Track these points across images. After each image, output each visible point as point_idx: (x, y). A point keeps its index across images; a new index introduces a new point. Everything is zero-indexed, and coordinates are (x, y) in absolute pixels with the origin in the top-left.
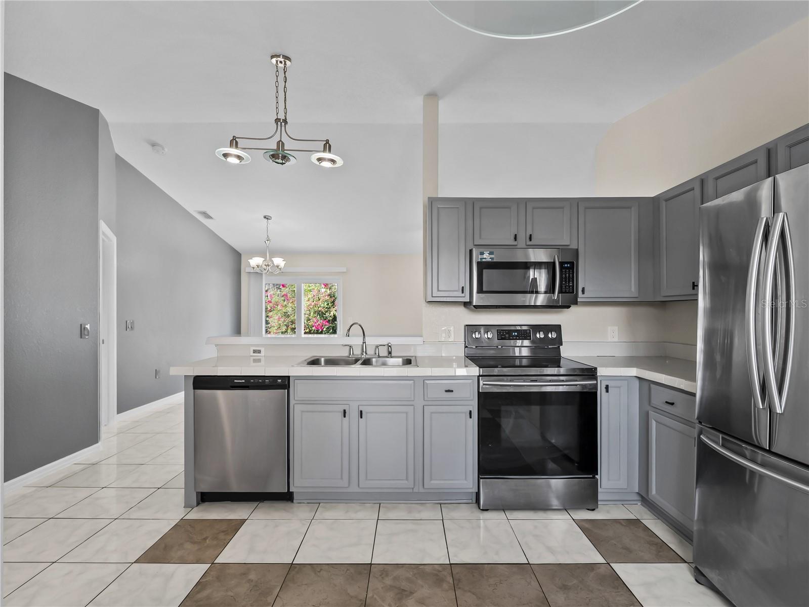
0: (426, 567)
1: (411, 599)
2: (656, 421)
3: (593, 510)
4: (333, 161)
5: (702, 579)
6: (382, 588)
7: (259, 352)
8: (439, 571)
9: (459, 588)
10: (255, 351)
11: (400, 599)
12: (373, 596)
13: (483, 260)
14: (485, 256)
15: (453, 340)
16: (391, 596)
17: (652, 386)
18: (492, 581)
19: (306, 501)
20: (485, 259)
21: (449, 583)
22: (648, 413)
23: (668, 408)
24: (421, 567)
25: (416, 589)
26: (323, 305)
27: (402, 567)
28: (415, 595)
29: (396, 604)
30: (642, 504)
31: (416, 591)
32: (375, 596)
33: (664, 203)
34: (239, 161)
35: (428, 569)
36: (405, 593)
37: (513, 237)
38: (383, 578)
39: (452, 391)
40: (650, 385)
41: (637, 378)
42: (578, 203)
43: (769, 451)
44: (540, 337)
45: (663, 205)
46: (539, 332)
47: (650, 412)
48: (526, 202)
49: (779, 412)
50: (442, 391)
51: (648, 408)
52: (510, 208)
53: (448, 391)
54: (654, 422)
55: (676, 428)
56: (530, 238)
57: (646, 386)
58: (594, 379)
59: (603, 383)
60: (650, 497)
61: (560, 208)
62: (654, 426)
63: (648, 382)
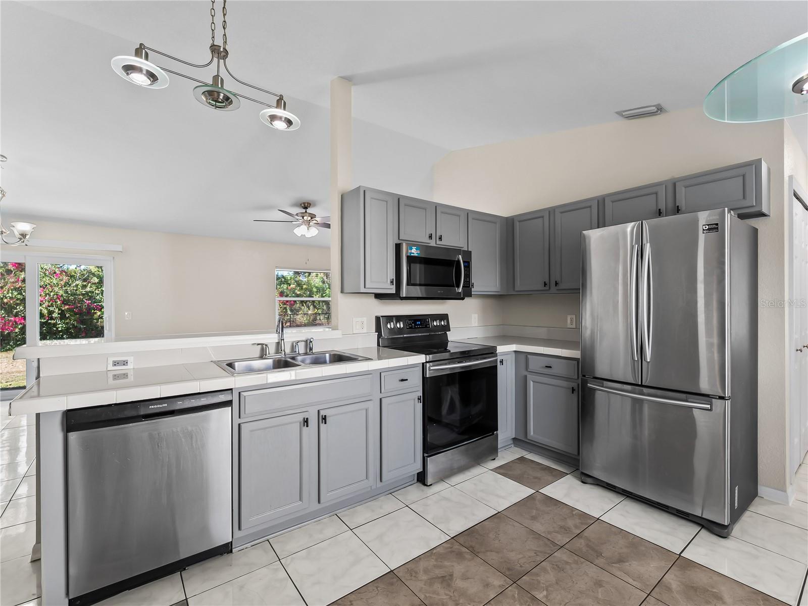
0: (438, 549)
1: (456, 580)
2: (533, 382)
3: (494, 459)
4: (289, 122)
5: (589, 480)
6: (425, 585)
7: (125, 363)
8: (451, 548)
9: (478, 553)
10: (116, 363)
11: (449, 585)
12: (425, 596)
13: (412, 255)
14: (413, 251)
15: (365, 332)
16: (439, 587)
17: (529, 356)
18: (492, 535)
19: (249, 545)
20: (413, 253)
21: (468, 553)
22: (526, 377)
23: (547, 371)
24: (435, 551)
25: (451, 571)
26: (10, 295)
27: (420, 559)
28: (454, 575)
29: (450, 591)
30: (514, 446)
31: (453, 572)
32: (428, 595)
33: (518, 223)
34: (149, 82)
35: (440, 550)
36: (447, 578)
37: (428, 236)
38: (415, 577)
39: (407, 380)
40: (527, 356)
41: (515, 351)
42: (468, 214)
43: (642, 386)
44: (437, 325)
45: (517, 225)
46: (436, 320)
47: (528, 376)
48: (436, 206)
49: (648, 361)
50: (398, 380)
51: (526, 373)
52: (426, 210)
53: (402, 380)
54: (532, 382)
55: (553, 383)
56: (440, 238)
57: (523, 357)
58: (496, 356)
59: (499, 358)
60: (528, 438)
61: (458, 216)
62: (531, 386)
63: (525, 354)
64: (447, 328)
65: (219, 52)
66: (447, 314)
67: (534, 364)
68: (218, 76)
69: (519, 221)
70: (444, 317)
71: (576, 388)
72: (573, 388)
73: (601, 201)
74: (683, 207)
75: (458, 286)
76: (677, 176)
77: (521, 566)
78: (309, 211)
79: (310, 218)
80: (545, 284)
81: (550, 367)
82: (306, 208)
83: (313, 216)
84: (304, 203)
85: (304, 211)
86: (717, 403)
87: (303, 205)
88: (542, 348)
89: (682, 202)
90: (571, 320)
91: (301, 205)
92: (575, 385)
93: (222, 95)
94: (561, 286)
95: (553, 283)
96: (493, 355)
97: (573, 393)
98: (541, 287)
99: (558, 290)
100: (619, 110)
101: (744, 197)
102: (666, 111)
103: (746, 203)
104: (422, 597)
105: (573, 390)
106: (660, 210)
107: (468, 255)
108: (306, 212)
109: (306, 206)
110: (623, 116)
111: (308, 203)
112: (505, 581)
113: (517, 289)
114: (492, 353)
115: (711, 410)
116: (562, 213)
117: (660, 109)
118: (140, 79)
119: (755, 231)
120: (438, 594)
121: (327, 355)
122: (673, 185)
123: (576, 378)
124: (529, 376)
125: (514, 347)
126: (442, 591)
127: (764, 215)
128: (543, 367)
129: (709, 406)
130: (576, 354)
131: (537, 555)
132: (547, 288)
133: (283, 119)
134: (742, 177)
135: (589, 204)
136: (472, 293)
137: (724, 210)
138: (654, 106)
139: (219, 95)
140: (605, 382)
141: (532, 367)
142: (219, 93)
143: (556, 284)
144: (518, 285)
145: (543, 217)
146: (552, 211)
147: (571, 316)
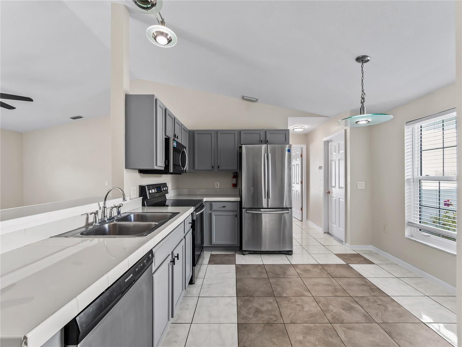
1: (261, 308)
5: (246, 253)
6: (255, 318)
8: (242, 300)
9: (253, 295)
11: (262, 312)
15: (136, 197)
16: (260, 315)
18: (247, 287)
20: (175, 145)
21: (249, 298)
23: (224, 209)
28: (258, 308)
29: (265, 313)
31: (256, 307)
32: (262, 320)
35: (240, 304)
36: (258, 310)
37: (173, 135)
38: (248, 319)
40: (211, 203)
41: (205, 202)
42: (182, 125)
43: (268, 208)
44: (165, 190)
46: (164, 187)
47: (212, 213)
50: (188, 224)
51: (211, 212)
52: (172, 119)
54: (214, 216)
55: (227, 215)
56: (177, 137)
57: (208, 204)
60: (212, 244)
61: (179, 125)
62: (214, 217)
63: (210, 202)
66: (166, 183)
67: (215, 206)
69: (197, 134)
70: (166, 185)
73: (239, 132)
74: (269, 141)
77: (269, 291)
80: (213, 167)
81: (225, 207)
86: (290, 210)
88: (220, 198)
89: (268, 139)
92: (236, 213)
94: (221, 168)
95: (216, 167)
98: (210, 168)
99: (219, 170)
101: (285, 141)
103: (286, 143)
104: (261, 322)
105: (235, 216)
106: (262, 140)
107: (185, 148)
112: (272, 298)
116: (222, 133)
120: (264, 317)
121: (132, 216)
122: (265, 132)
123: (237, 210)
124: (213, 213)
125: (205, 199)
126: (263, 315)
128: (221, 208)
129: (289, 212)
130: (237, 199)
131: (267, 285)
132: (214, 169)
133: (168, 37)
134: (285, 134)
135: (233, 132)
138: (255, 99)
140: (254, 209)
141: (213, 208)
143: (219, 167)
144: (196, 167)
145: (211, 134)
146: (217, 132)
147: (217, 183)
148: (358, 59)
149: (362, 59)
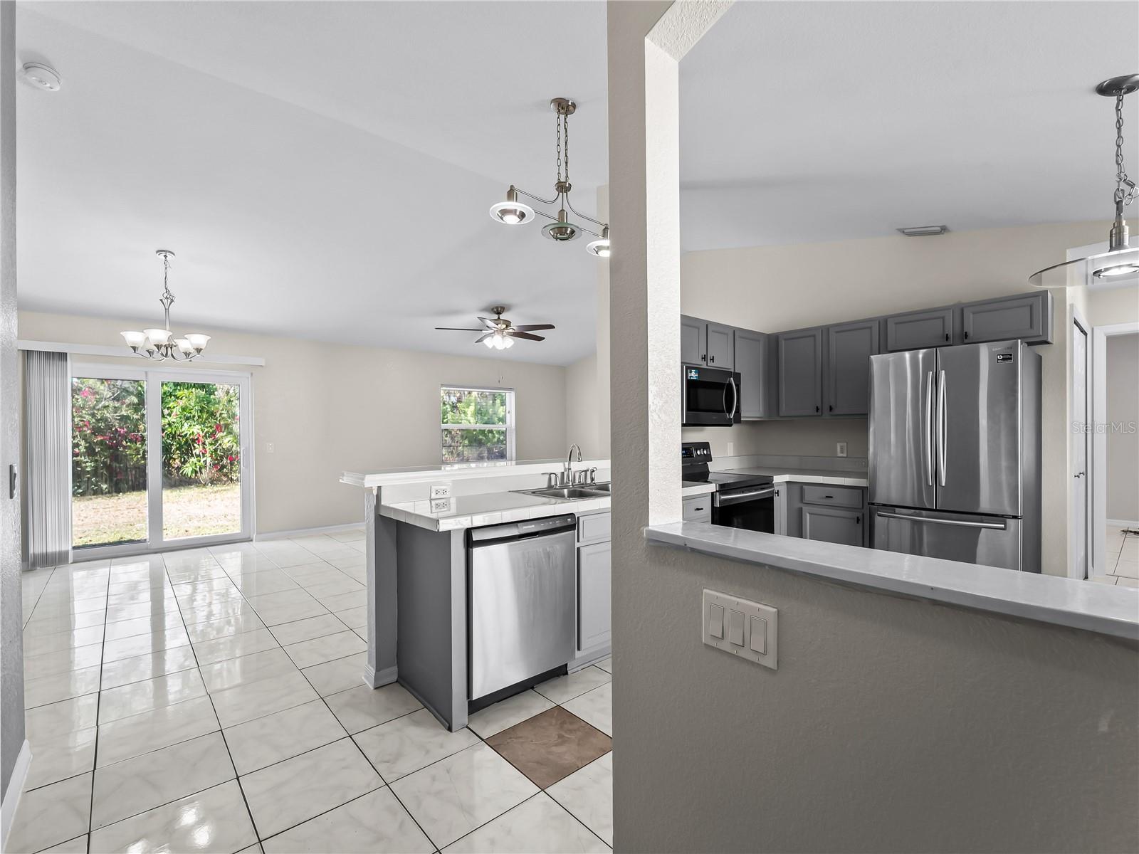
2: (810, 514)
10: (437, 492)
13: (691, 378)
14: (693, 375)
17: (805, 487)
22: (801, 510)
23: (828, 502)
34: (520, 220)
37: (702, 358)
39: (702, 509)
40: (802, 487)
41: (787, 482)
42: (735, 331)
43: (936, 510)
44: (701, 454)
45: (783, 343)
46: (700, 449)
47: (803, 508)
48: (708, 325)
49: (943, 485)
50: (694, 510)
51: (801, 505)
52: (699, 329)
53: (698, 509)
54: (808, 515)
55: (837, 515)
56: (712, 360)
57: (797, 488)
58: (773, 486)
59: (776, 489)
61: (725, 334)
62: (807, 518)
63: (800, 485)
64: (709, 458)
65: (563, 187)
66: (708, 443)
67: (810, 495)
68: (563, 210)
69: (785, 340)
70: (705, 446)
71: (861, 518)
72: (858, 518)
73: (883, 322)
74: (971, 333)
75: (729, 411)
76: (965, 300)
78: (502, 317)
79: (504, 326)
80: (817, 409)
81: (831, 497)
82: (499, 313)
83: (508, 324)
84: (497, 308)
85: (496, 317)
86: (1011, 522)
87: (495, 310)
88: (821, 477)
89: (970, 327)
90: (842, 448)
91: (493, 309)
92: (860, 515)
93: (569, 229)
94: (836, 411)
95: (826, 408)
96: (768, 485)
97: (858, 522)
98: (812, 411)
99: (831, 415)
100: (901, 227)
102: (949, 231)
103: (1033, 332)
105: (858, 520)
106: (947, 335)
107: (737, 377)
108: (499, 318)
109: (499, 310)
110: (903, 232)
111: (501, 307)
113: (781, 414)
114: (768, 484)
115: (1004, 529)
116: (837, 332)
117: (944, 229)
118: (511, 220)
119: (1040, 358)
122: (961, 310)
123: (861, 507)
124: (805, 508)
125: (787, 478)
127: (1047, 343)
128: (823, 498)
129: (1003, 526)
130: (861, 482)
132: (819, 413)
134: (1029, 308)
135: (869, 325)
136: (742, 419)
137: (1017, 342)
138: (939, 227)
139: (566, 230)
140: (897, 509)
141: (808, 498)
142: (566, 229)
143: (831, 409)
144: (784, 410)
145: (814, 336)
146: (826, 330)
147: (842, 444)
148: (1104, 90)
149: (1113, 88)
